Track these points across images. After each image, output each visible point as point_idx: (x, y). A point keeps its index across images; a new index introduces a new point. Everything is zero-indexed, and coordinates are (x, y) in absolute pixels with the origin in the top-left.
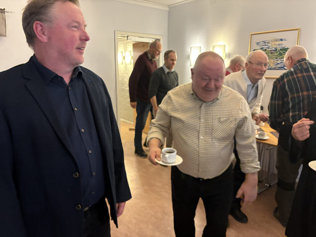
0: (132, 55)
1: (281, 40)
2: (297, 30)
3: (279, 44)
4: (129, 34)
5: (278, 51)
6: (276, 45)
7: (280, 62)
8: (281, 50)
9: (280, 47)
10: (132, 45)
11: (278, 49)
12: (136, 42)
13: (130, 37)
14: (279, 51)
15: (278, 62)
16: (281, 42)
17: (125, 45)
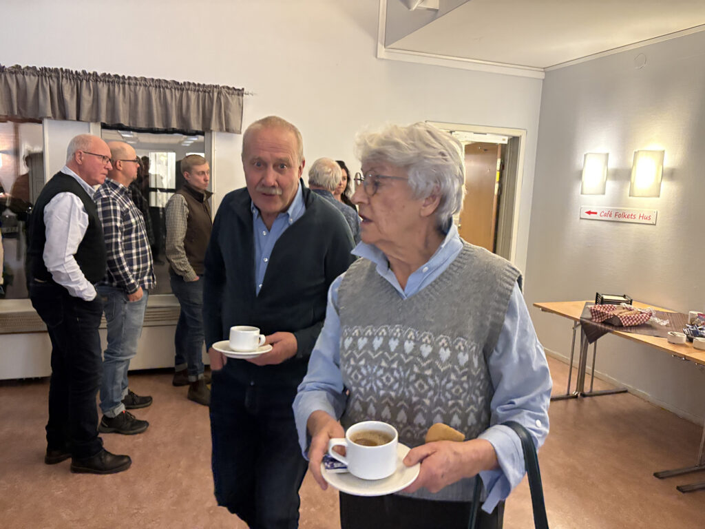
12: (470, 143)
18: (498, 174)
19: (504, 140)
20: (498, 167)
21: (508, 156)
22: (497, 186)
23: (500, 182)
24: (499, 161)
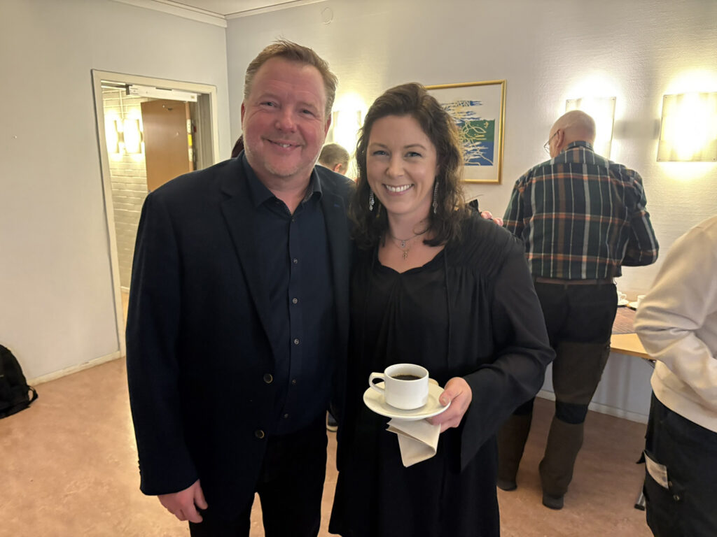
0: (142, 130)
1: (472, 104)
2: (500, 83)
3: (467, 113)
4: (128, 80)
5: (466, 125)
6: (461, 113)
7: (472, 148)
8: (472, 123)
9: (469, 119)
10: (140, 104)
11: (467, 121)
12: (150, 100)
13: (134, 86)
14: (468, 126)
15: (469, 149)
16: (471, 108)
17: (122, 105)
18: (190, 137)
19: (193, 97)
20: (189, 130)
21: (198, 117)
22: (190, 151)
23: (194, 147)
24: (189, 122)
